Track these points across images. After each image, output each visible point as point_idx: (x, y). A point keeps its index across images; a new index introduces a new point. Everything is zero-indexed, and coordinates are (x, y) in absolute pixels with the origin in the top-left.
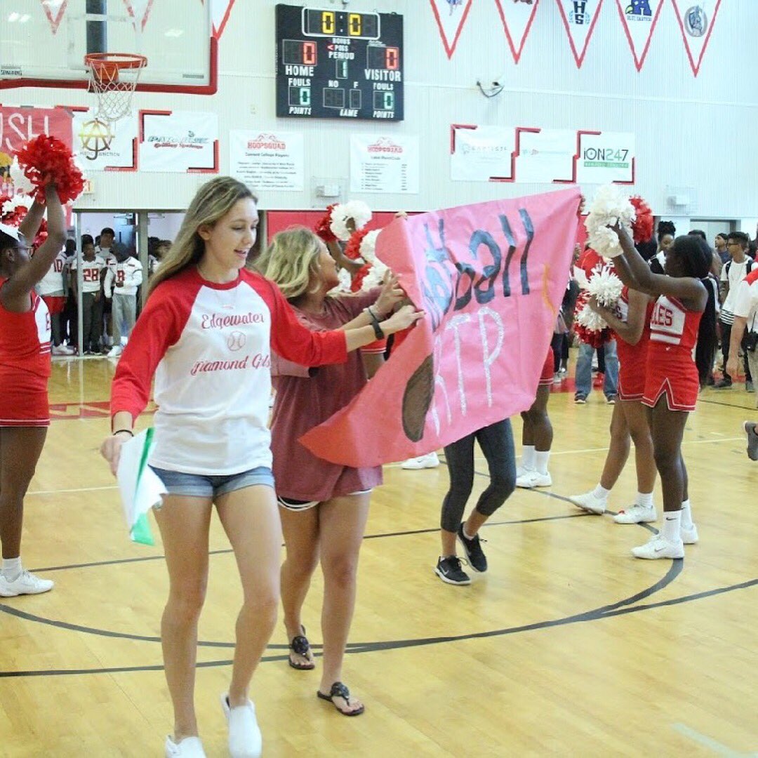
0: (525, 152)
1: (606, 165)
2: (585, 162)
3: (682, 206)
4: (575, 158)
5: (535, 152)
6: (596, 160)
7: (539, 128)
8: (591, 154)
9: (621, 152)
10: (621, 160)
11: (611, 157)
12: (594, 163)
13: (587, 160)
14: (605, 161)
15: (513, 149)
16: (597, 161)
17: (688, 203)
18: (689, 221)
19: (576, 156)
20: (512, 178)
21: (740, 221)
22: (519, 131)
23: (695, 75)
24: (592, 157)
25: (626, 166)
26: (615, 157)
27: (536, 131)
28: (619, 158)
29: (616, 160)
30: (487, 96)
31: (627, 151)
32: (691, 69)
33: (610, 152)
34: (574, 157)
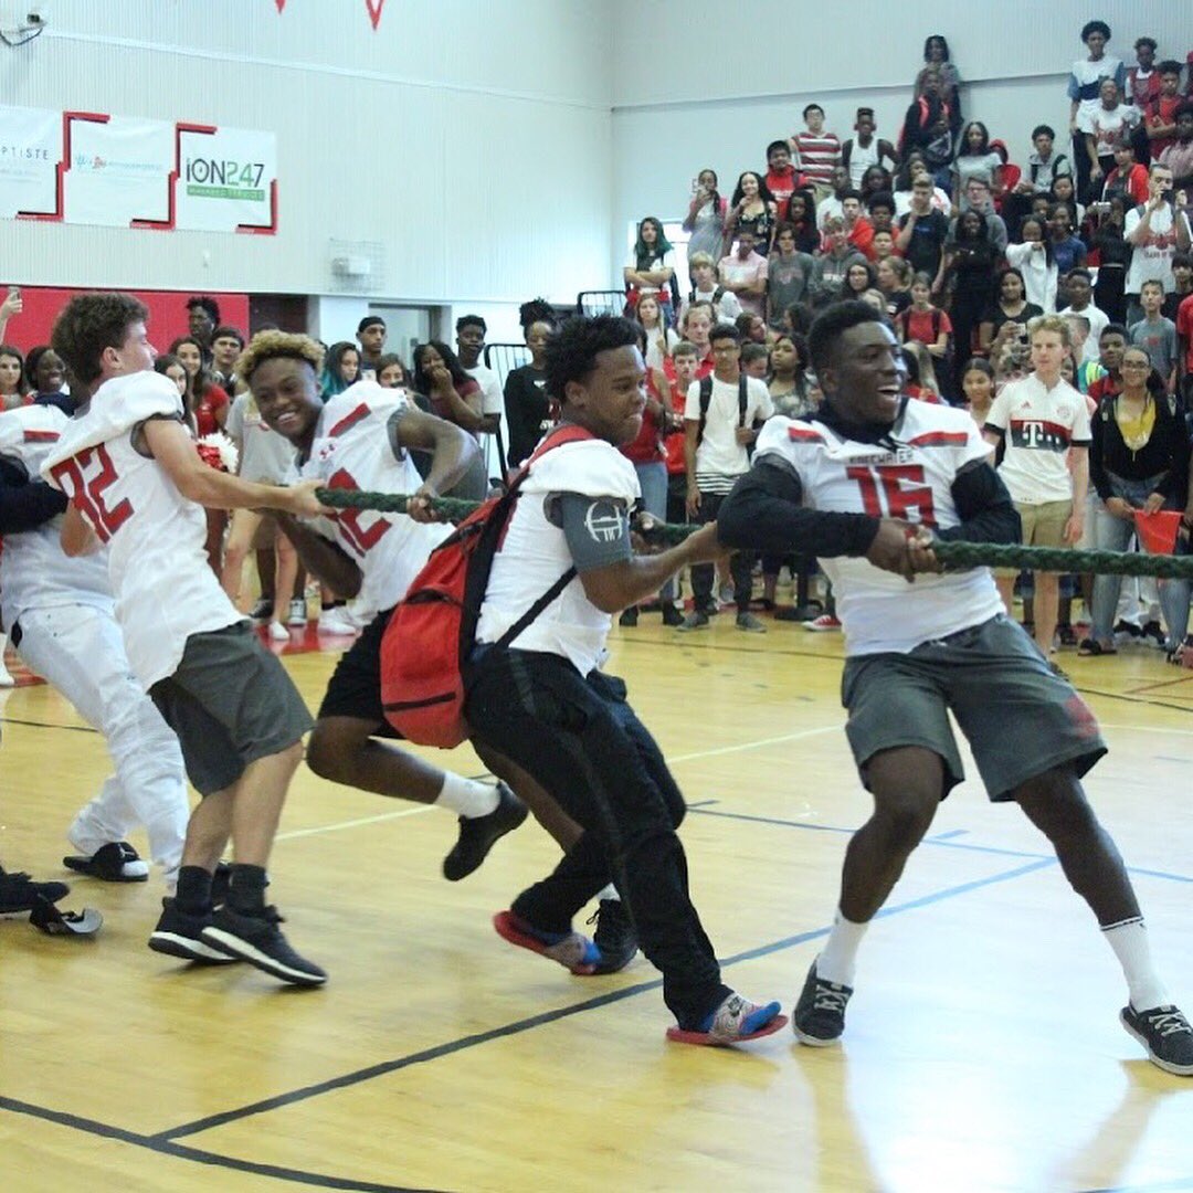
0: (81, 161)
1: (228, 194)
2: (189, 187)
3: (356, 276)
4: (173, 177)
5: (99, 163)
6: (207, 183)
7: (107, 114)
8: (201, 170)
9: (253, 168)
10: (253, 184)
11: (235, 178)
12: (206, 188)
13: (193, 182)
14: (226, 186)
15: (60, 157)
16: (210, 185)
17: (368, 271)
18: (367, 305)
19: (172, 173)
20: (58, 215)
21: (449, 308)
22: (69, 118)
23: (375, 25)
24: (201, 176)
25: (259, 196)
26: (242, 178)
27: (102, 119)
28: (250, 180)
29: (244, 185)
30: (9, 44)
31: (262, 166)
32: (367, 12)
33: (232, 167)
34: (170, 176)
